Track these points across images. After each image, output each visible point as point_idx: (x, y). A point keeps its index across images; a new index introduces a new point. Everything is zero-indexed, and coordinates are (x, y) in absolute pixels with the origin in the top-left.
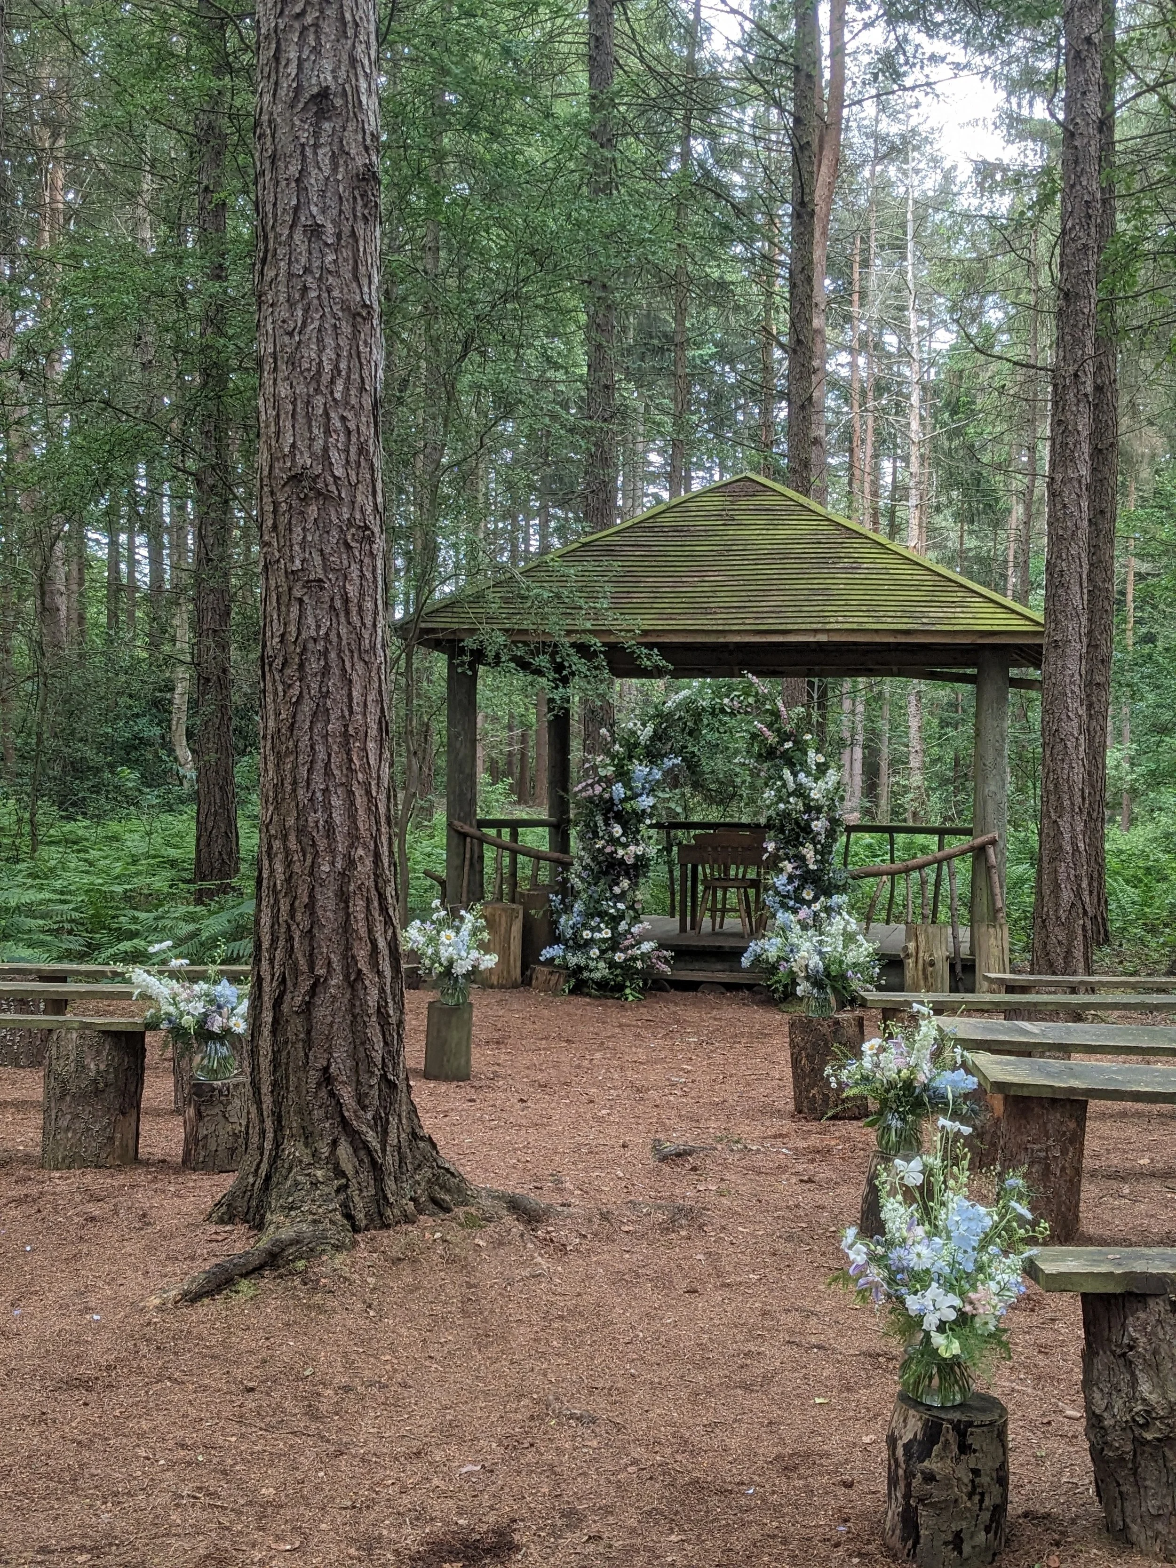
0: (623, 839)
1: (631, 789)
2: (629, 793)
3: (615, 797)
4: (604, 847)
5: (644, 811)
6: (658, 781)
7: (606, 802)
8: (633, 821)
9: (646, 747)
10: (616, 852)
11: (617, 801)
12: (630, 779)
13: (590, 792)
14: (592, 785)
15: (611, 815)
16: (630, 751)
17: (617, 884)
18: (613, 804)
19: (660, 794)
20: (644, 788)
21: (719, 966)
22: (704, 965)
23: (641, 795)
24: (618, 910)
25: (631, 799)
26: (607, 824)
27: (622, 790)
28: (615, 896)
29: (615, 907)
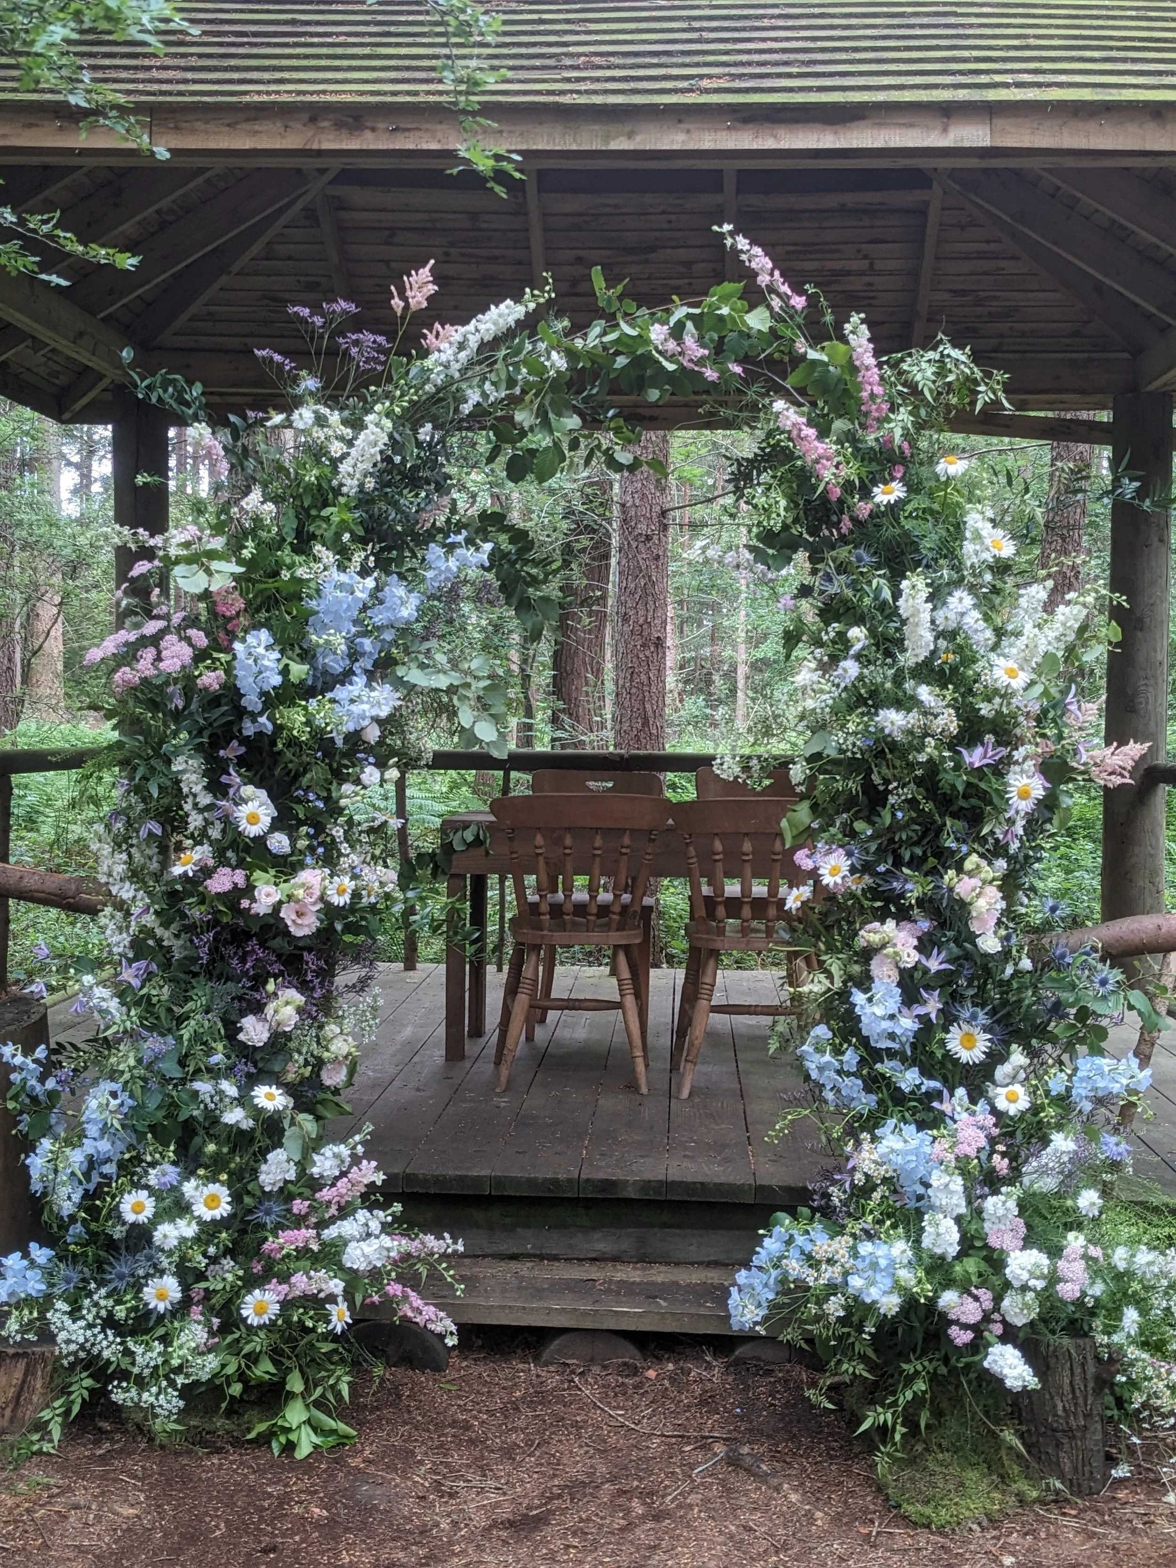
0: (279, 842)
1: (307, 655)
2: (299, 670)
3: (246, 682)
4: (206, 872)
5: (355, 738)
6: (405, 631)
7: (213, 701)
8: (317, 773)
9: (364, 500)
10: (249, 890)
11: (252, 701)
12: (304, 619)
13: (145, 664)
14: (155, 640)
15: (232, 751)
16: (304, 516)
17: (258, 1008)
18: (241, 712)
19: (415, 676)
20: (354, 654)
21: (601, 1244)
22: (554, 1243)
23: (346, 677)
24: (257, 1113)
25: (307, 691)
26: (217, 788)
27: (271, 659)
28: (246, 1052)
29: (244, 1100)
